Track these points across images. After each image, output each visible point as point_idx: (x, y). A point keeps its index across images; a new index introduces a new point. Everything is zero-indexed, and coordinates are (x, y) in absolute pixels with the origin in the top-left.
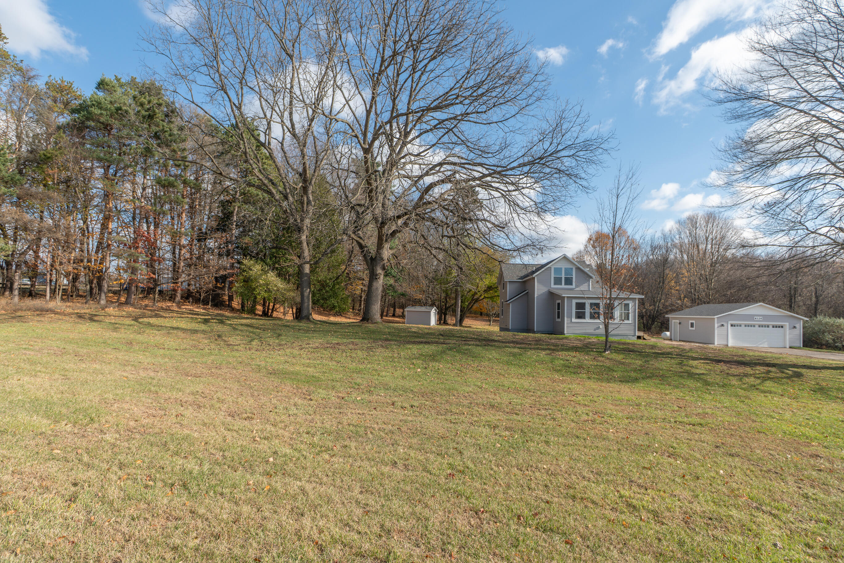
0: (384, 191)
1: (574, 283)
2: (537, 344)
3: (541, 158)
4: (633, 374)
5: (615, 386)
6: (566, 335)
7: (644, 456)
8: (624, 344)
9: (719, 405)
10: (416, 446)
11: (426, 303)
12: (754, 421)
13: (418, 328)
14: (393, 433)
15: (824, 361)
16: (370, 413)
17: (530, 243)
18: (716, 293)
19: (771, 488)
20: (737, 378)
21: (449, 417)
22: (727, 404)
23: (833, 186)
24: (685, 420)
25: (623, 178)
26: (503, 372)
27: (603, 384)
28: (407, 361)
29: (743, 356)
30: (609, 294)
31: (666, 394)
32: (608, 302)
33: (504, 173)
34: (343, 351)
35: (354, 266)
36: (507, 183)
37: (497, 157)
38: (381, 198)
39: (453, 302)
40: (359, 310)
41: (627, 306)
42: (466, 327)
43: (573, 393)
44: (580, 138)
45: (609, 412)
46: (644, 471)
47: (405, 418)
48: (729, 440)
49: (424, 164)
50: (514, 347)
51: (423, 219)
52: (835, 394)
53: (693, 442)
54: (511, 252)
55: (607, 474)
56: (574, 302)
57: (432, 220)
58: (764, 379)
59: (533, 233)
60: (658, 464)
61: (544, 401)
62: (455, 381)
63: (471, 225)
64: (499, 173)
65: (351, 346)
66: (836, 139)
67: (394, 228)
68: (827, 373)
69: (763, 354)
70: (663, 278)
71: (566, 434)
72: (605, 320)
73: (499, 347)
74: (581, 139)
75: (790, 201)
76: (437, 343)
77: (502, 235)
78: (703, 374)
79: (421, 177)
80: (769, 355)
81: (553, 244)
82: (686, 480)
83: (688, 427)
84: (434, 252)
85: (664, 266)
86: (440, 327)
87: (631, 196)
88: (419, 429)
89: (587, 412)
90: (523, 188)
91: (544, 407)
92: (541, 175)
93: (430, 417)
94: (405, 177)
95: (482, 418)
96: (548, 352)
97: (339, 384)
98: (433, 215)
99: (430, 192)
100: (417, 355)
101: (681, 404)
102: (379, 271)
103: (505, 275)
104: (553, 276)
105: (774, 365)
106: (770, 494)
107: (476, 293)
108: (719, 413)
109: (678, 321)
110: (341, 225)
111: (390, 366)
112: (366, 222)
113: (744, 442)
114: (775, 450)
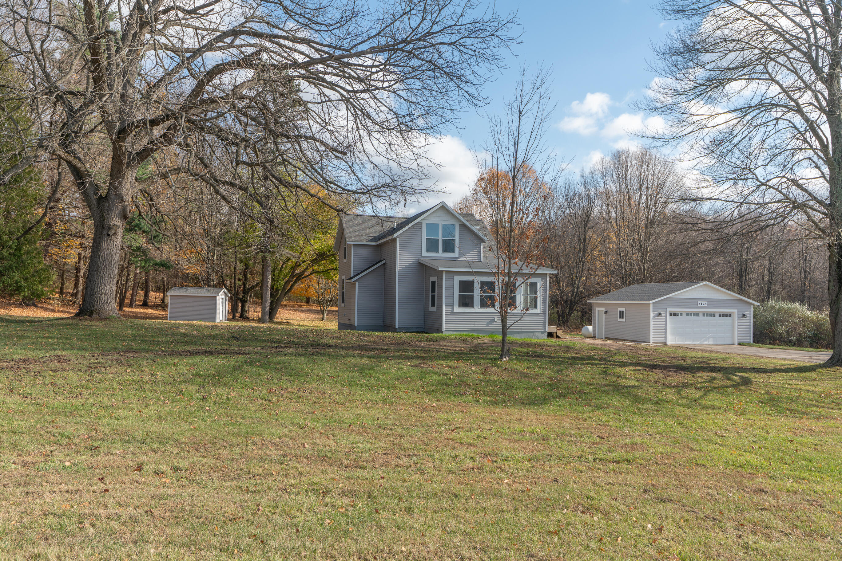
0: (125, 72)
1: (457, 250)
2: (398, 350)
3: (405, 41)
4: (540, 391)
5: (514, 412)
6: (445, 334)
7: (551, 515)
8: (529, 345)
9: (651, 431)
10: (182, 540)
11: (209, 279)
12: (693, 450)
13: (191, 326)
14: (136, 521)
15: (775, 361)
16: (92, 489)
17: (387, 180)
18: (653, 268)
19: (707, 541)
20: (675, 389)
21: (245, 483)
22: (662, 429)
23: (785, 122)
24: (609, 456)
25: (528, 87)
26: (341, 398)
27: (498, 410)
28: (169, 388)
29: (683, 358)
30: (507, 267)
31: (584, 420)
32: (506, 279)
33: (346, 60)
34: (37, 374)
35: (63, 209)
36: (350, 77)
37: (336, 32)
38: (118, 84)
39: (258, 279)
40: (75, 295)
41: (533, 286)
42: (280, 323)
43: (452, 427)
44: (466, 16)
45: (505, 453)
46: (549, 538)
47: (161, 491)
48: (662, 480)
49: (204, 29)
50: (362, 356)
51: (202, 129)
52: (785, 406)
53: (616, 487)
54: (357, 196)
55: (496, 549)
56: (457, 279)
57: (219, 132)
58: (708, 391)
59: (394, 165)
60: (568, 524)
61: (406, 442)
62: (258, 419)
63: (289, 145)
64: (338, 59)
65: (54, 364)
66: (789, 59)
67: (144, 142)
68: (778, 377)
69: (708, 355)
70: (584, 242)
71: (439, 493)
72: (501, 308)
73: (336, 357)
74: (467, 18)
75: (738, 138)
76: (226, 352)
77: (343, 165)
78: (633, 387)
79: (197, 52)
80: (714, 355)
81: (426, 184)
82: (605, 544)
83: (611, 466)
84: (223, 189)
85: (585, 225)
86: (233, 324)
87: (539, 115)
88: (188, 508)
89: (472, 455)
90: (377, 88)
91: (407, 452)
92: (407, 70)
93: (210, 484)
94: (167, 48)
95: (304, 479)
96: (416, 362)
97: (26, 438)
98: (222, 124)
99: (216, 81)
100: (189, 376)
101: (604, 432)
102: (115, 221)
103: (347, 233)
104: (424, 237)
105: (718, 370)
106: (705, 550)
107: (297, 265)
108: (651, 442)
109: (603, 309)
110: (34, 129)
111: (134, 399)
112: (86, 128)
113: (679, 480)
114: (715, 487)
